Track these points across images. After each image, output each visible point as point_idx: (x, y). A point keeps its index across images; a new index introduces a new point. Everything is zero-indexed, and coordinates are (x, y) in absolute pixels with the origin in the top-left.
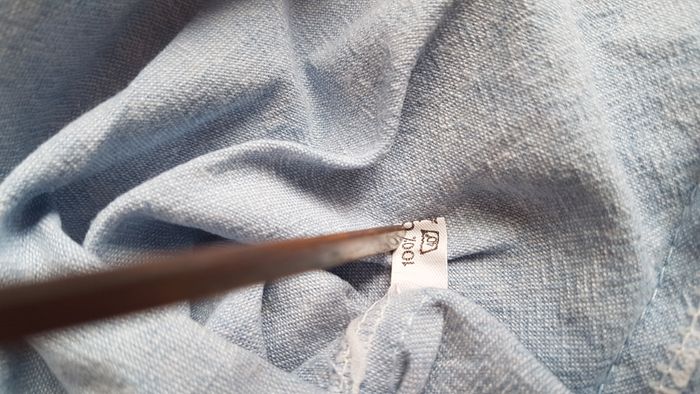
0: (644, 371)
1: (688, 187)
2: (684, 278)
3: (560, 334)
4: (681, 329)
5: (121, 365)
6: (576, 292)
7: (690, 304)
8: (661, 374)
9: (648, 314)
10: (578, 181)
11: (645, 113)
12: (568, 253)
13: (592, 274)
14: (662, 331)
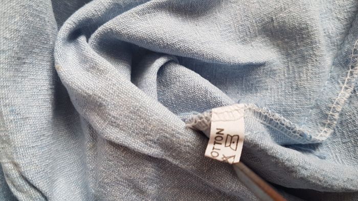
0: (323, 108)
1: (341, 43)
2: (338, 75)
3: (292, 95)
4: (338, 92)
5: (99, 97)
6: (300, 77)
7: (341, 83)
8: (330, 108)
9: (324, 89)
10: (307, 29)
11: (326, 13)
12: (297, 63)
13: (308, 70)
14: (330, 93)
